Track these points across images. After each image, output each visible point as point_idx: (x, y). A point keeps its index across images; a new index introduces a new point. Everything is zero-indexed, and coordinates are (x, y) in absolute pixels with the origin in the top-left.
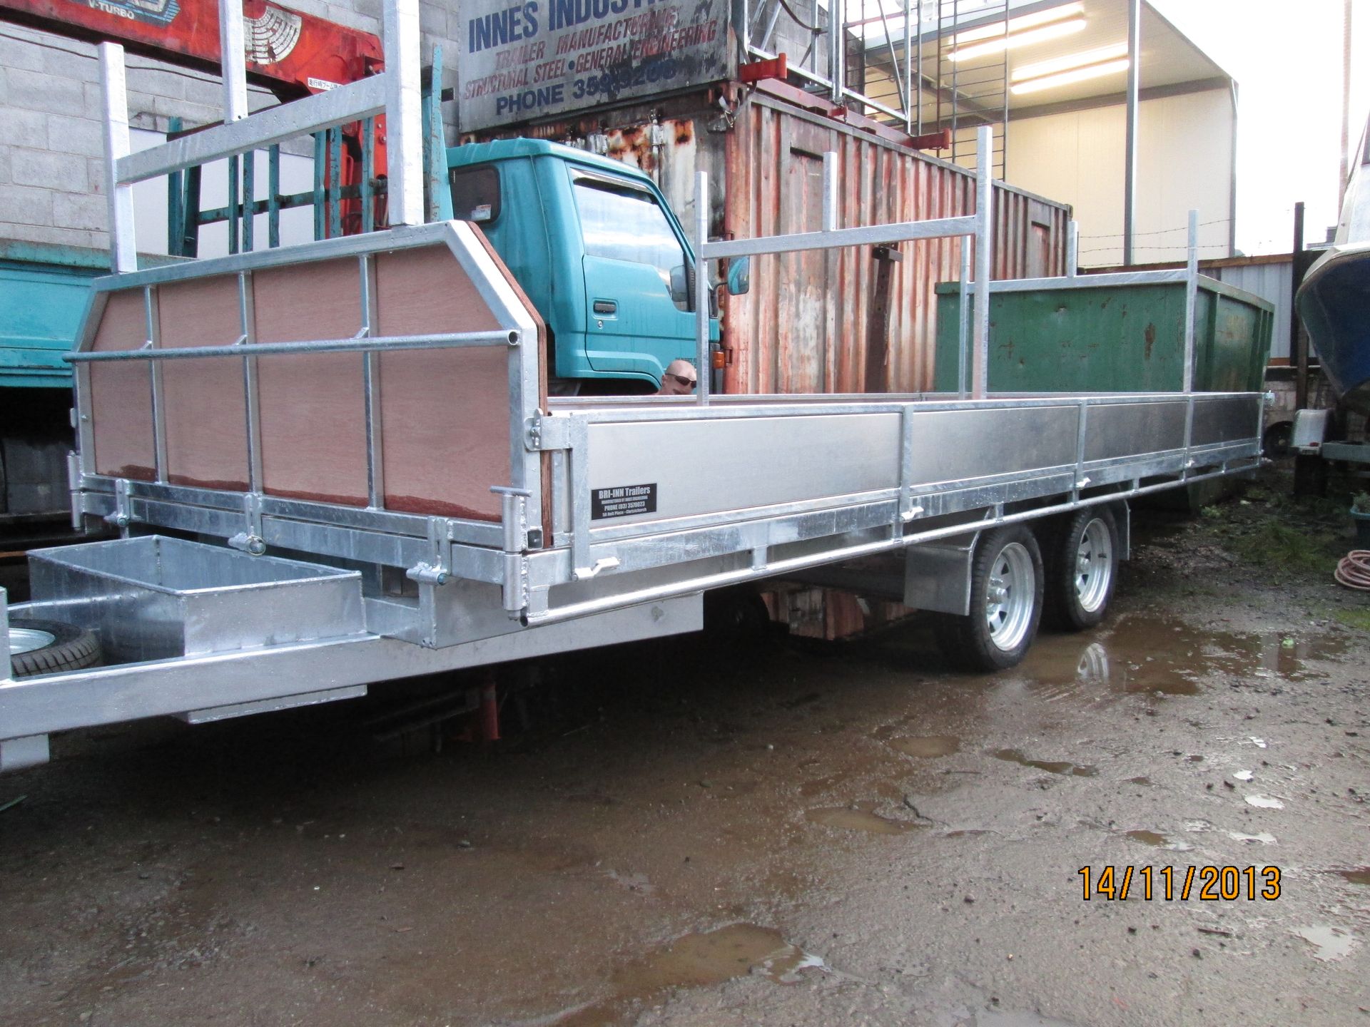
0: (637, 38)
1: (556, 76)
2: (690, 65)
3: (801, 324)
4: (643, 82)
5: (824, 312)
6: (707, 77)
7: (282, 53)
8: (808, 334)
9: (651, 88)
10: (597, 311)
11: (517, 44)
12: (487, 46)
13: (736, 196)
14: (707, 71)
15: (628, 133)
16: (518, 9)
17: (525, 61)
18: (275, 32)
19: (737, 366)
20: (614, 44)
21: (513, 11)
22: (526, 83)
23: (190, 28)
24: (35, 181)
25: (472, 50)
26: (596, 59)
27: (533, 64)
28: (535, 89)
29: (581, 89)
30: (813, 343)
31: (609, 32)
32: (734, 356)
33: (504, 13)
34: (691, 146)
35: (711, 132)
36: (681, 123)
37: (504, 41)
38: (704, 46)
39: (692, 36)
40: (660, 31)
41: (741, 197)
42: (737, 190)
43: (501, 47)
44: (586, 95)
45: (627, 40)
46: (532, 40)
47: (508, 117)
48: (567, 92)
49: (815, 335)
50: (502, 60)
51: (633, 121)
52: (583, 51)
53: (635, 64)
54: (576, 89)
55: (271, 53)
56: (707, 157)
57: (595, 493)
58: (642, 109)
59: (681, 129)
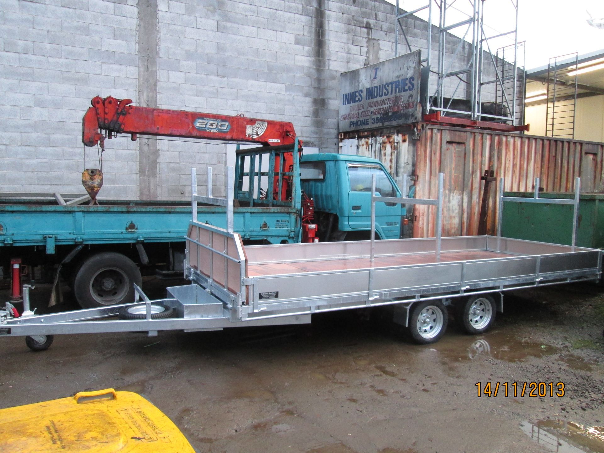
0: (391, 105)
1: (367, 116)
2: (406, 116)
3: (451, 205)
4: (392, 121)
5: (462, 199)
6: (411, 121)
7: (261, 134)
8: (454, 208)
9: (394, 123)
10: (353, 209)
11: (356, 104)
12: (348, 104)
13: (420, 162)
14: (411, 118)
15: (388, 137)
16: (357, 92)
17: (359, 110)
18: (259, 128)
19: (418, 222)
20: (384, 106)
21: (356, 92)
22: (358, 117)
23: (234, 132)
24: (202, 162)
25: (343, 105)
26: (379, 111)
27: (361, 111)
28: (361, 119)
29: (374, 121)
30: (457, 211)
31: (383, 102)
32: (417, 218)
33: (353, 92)
34: (406, 144)
35: (413, 139)
36: (404, 135)
37: (352, 103)
38: (410, 110)
39: (407, 106)
40: (398, 103)
41: (422, 162)
42: (420, 160)
43: (352, 104)
44: (375, 124)
45: (388, 105)
46: (361, 103)
47: (353, 128)
48: (370, 121)
49: (458, 208)
50: (352, 109)
51: (390, 133)
52: (375, 108)
53: (390, 114)
54: (373, 121)
55: (257, 134)
56: (411, 148)
57: (260, 294)
58: (393, 129)
59: (404, 137)
